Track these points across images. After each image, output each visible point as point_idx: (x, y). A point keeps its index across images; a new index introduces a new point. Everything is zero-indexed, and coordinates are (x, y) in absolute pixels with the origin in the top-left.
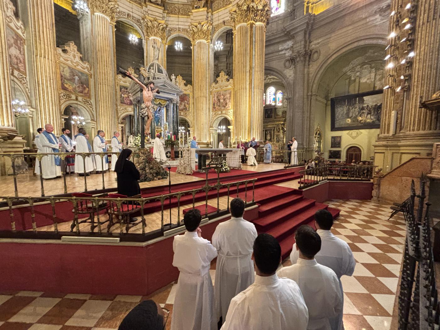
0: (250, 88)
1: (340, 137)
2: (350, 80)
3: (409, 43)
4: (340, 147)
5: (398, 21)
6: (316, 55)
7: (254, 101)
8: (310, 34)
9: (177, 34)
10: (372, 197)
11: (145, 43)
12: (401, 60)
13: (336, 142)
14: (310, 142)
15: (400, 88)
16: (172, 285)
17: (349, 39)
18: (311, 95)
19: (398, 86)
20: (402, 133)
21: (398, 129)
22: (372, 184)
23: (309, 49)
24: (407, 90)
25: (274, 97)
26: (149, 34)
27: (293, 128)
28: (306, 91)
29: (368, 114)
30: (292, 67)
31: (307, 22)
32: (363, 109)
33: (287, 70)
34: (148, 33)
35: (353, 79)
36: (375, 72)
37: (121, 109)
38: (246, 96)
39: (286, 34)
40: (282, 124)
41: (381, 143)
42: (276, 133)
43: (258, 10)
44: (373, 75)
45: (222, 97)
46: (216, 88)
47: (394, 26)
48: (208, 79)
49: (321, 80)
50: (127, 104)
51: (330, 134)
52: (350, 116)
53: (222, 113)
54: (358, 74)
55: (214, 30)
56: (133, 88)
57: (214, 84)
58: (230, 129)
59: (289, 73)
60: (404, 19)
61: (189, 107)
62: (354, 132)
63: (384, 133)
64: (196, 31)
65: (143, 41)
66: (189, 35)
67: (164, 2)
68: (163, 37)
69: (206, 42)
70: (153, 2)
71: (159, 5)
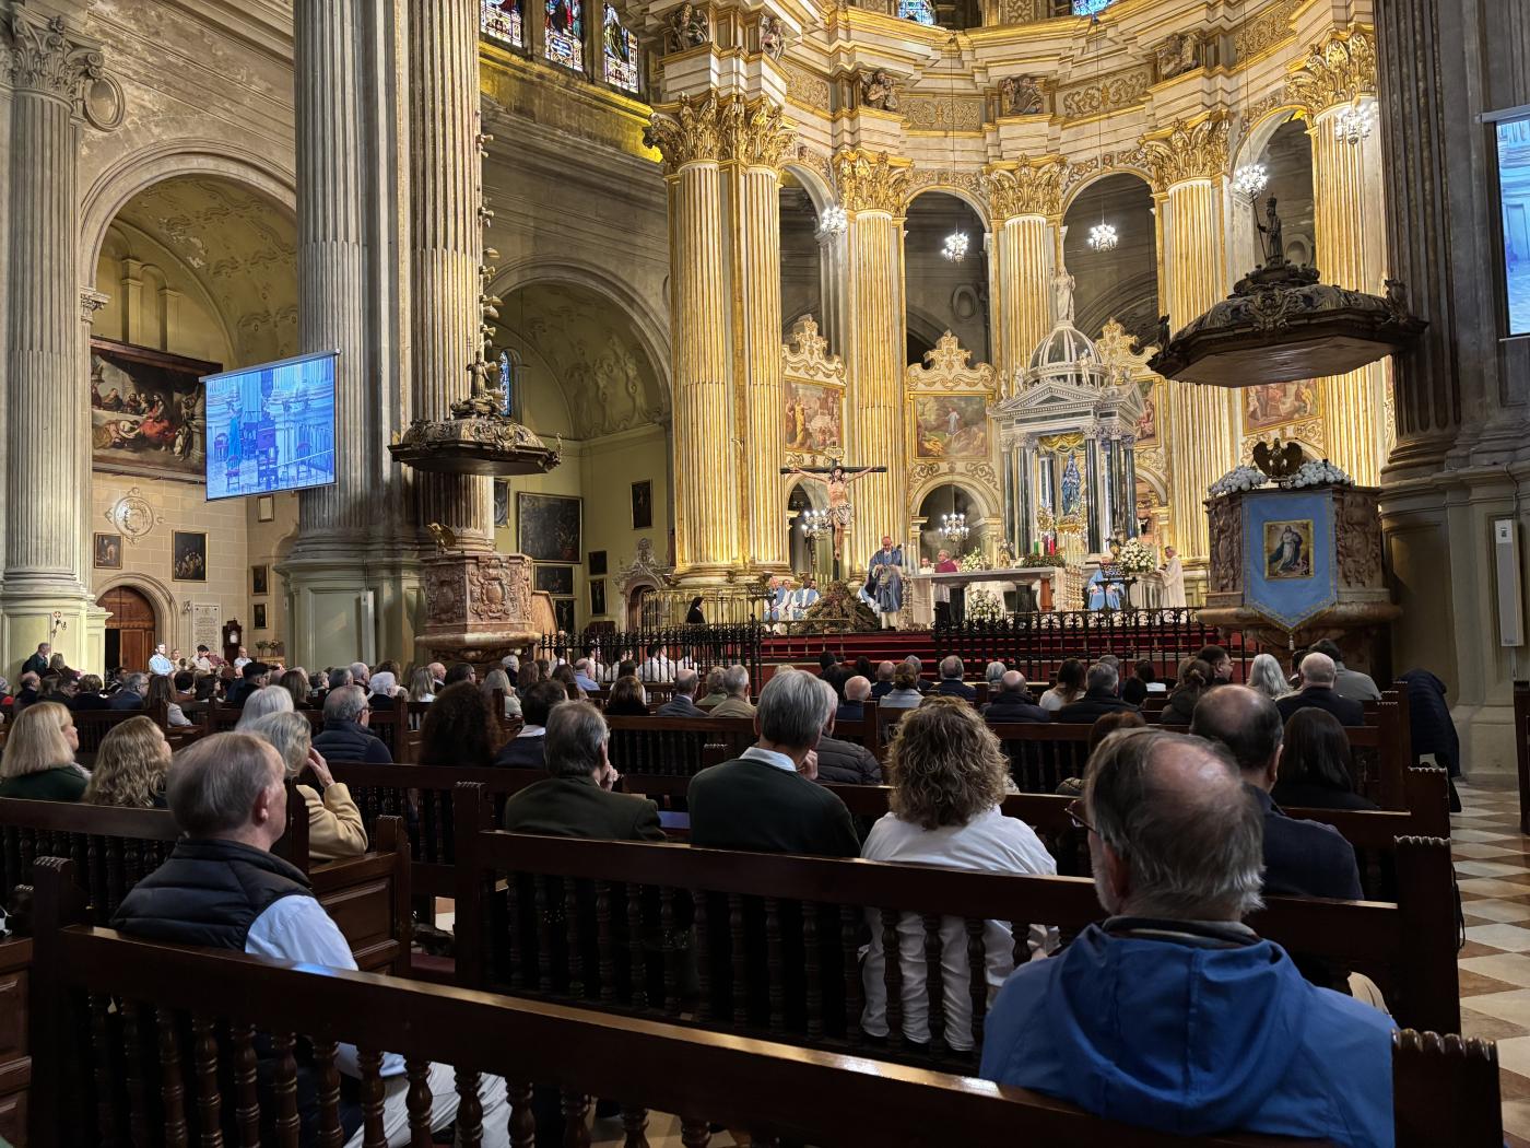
64: (1169, 153)
65: (987, 236)
66: (1146, 169)
67: (1052, 85)
68: (1053, 203)
69: (1209, 183)
70: (1017, 112)
71: (1037, 112)
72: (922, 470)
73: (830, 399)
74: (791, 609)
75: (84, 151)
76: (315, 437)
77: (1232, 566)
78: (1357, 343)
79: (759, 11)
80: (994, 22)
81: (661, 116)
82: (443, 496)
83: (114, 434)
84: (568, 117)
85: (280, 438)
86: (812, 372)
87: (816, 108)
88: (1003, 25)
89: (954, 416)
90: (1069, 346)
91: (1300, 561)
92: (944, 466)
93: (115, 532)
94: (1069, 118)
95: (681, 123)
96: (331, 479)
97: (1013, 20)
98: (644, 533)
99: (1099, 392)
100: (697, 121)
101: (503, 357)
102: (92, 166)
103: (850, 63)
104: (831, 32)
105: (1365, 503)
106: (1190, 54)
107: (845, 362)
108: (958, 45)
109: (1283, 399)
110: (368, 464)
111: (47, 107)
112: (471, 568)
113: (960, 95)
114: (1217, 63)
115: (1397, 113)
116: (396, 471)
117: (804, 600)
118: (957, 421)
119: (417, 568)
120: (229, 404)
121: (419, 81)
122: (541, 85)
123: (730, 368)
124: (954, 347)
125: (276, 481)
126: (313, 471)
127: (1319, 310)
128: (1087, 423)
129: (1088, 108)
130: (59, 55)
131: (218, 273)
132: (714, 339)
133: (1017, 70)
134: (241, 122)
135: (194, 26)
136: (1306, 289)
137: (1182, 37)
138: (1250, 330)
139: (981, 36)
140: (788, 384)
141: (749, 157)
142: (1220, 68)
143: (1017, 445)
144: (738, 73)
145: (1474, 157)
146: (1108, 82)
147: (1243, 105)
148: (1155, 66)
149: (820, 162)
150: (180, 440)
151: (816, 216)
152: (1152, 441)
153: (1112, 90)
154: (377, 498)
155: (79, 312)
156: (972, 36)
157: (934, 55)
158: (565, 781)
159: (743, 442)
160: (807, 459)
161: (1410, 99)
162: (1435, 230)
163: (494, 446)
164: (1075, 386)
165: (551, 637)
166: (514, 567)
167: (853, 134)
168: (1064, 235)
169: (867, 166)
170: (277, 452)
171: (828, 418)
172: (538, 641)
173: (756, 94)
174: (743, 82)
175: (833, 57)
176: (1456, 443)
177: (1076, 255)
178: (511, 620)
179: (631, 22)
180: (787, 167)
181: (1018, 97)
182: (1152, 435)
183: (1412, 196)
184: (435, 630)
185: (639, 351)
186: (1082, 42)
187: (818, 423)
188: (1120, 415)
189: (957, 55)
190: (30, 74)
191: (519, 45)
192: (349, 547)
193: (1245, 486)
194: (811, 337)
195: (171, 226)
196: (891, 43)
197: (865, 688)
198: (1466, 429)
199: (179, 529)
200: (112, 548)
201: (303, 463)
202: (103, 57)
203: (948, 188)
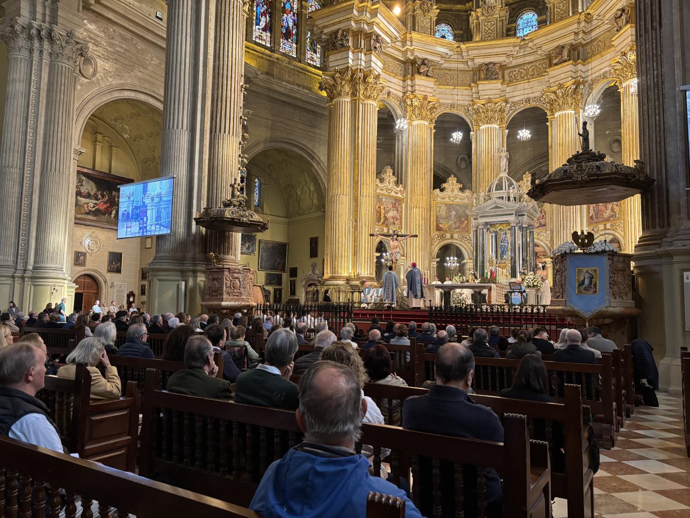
64: (555, 98)
65: (472, 133)
66: (545, 105)
67: (503, 67)
68: (502, 119)
69: (573, 112)
70: (487, 78)
71: (496, 79)
72: (438, 237)
73: (397, 204)
74: (373, 297)
75: (79, 87)
76: (163, 214)
77: (562, 287)
78: (621, 188)
79: (371, 33)
80: (478, 39)
81: (326, 77)
82: (218, 241)
83: (86, 209)
84: (289, 76)
85: (149, 213)
86: (389, 191)
87: (396, 75)
88: (482, 40)
89: (454, 213)
90: (505, 183)
91: (592, 286)
92: (448, 236)
93: (84, 251)
94: (511, 82)
95: (335, 80)
96: (169, 232)
97: (486, 39)
98: (314, 260)
99: (517, 205)
100: (342, 80)
101: (257, 180)
102: (82, 94)
103: (412, 56)
104: (404, 43)
105: (624, 261)
106: (566, 54)
107: (405, 187)
108: (461, 49)
109: (606, 211)
110: (186, 225)
111: (64, 68)
112: (226, 273)
113: (461, 71)
114: (578, 59)
115: (644, 85)
116: (198, 229)
117: (380, 293)
118: (455, 215)
119: (204, 272)
120: (129, 197)
121: (217, 62)
122: (278, 62)
123: (352, 188)
124: (455, 182)
125: (146, 232)
126: (162, 228)
127: (603, 172)
128: (512, 218)
129: (519, 77)
130: (70, 47)
131: (135, 140)
132: (345, 176)
133: (487, 60)
134: (147, 77)
135: (129, 36)
136: (598, 163)
137: (563, 47)
138: (571, 180)
139: (471, 45)
140: (378, 196)
141: (364, 96)
142: (580, 61)
143: (480, 227)
144: (361, 59)
145: (677, 105)
146: (529, 66)
147: (590, 78)
148: (550, 60)
149: (397, 99)
150: (114, 212)
151: (394, 122)
152: (544, 227)
153: (530, 70)
154: (189, 241)
155: (73, 156)
156: (467, 45)
157: (450, 53)
158: (191, 371)
159: (356, 221)
160: (385, 230)
161: (650, 79)
162: (660, 138)
163: (239, 220)
164: (507, 202)
165: (261, 305)
166: (245, 273)
167: (412, 87)
168: (507, 134)
169: (418, 100)
170: (147, 219)
171: (396, 212)
172: (255, 306)
173: (369, 69)
174: (363, 63)
175: (405, 53)
176: (667, 235)
177: (512, 143)
178: (243, 297)
179: (316, 37)
180: (382, 101)
181: (487, 72)
182: (545, 225)
183: (650, 123)
184: (210, 300)
185: (315, 179)
186: (517, 48)
187: (391, 214)
188: (527, 216)
189: (460, 53)
190: (57, 55)
191: (269, 46)
192: (175, 262)
193: (568, 251)
194: (389, 176)
195: (116, 120)
196: (430, 47)
197: (378, 335)
198: (672, 229)
199: (111, 250)
200: (82, 258)
201: (158, 224)
202: (89, 48)
203: (454, 112)
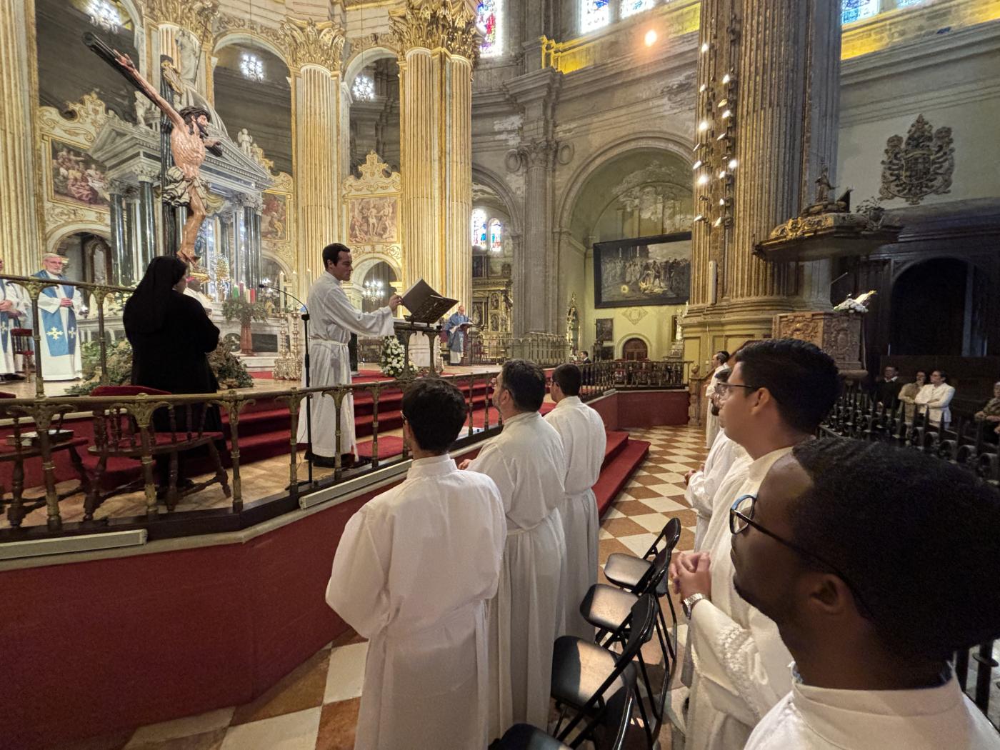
0: (443, 197)
1: (611, 320)
2: (624, 212)
3: (728, 144)
4: (611, 339)
5: (710, 104)
6: (566, 153)
7: (451, 227)
8: (554, 110)
9: (246, 35)
10: (689, 418)
11: (145, 37)
12: (717, 172)
13: (605, 331)
14: (559, 330)
15: (719, 221)
16: (329, 652)
17: (624, 133)
18: (560, 233)
19: (715, 218)
20: (726, 300)
21: (719, 294)
22: (688, 394)
23: (553, 137)
24: (729, 225)
25: (484, 231)
26: (157, 12)
27: (528, 299)
28: (549, 224)
29: (656, 277)
30: (521, 170)
31: (548, 84)
32: (647, 267)
33: (513, 176)
34: (153, 9)
35: (629, 210)
36: (664, 202)
37: (58, 211)
38: (433, 215)
39: (508, 100)
40: (502, 292)
41: (695, 320)
42: (491, 311)
43: (456, 29)
44: (660, 206)
45: (374, 211)
46: (357, 190)
47: (705, 112)
48: (335, 166)
49: (576, 205)
50: (80, 199)
51: (593, 315)
52: (627, 280)
53: (373, 247)
54: (637, 201)
55: (351, 49)
56: (108, 148)
57: (351, 179)
58: (395, 289)
59: (516, 182)
60: (719, 102)
61: (284, 229)
62: (634, 311)
63: (698, 303)
64: (303, 40)
66: (282, 47)
68: (204, 33)
69: (329, 74)
